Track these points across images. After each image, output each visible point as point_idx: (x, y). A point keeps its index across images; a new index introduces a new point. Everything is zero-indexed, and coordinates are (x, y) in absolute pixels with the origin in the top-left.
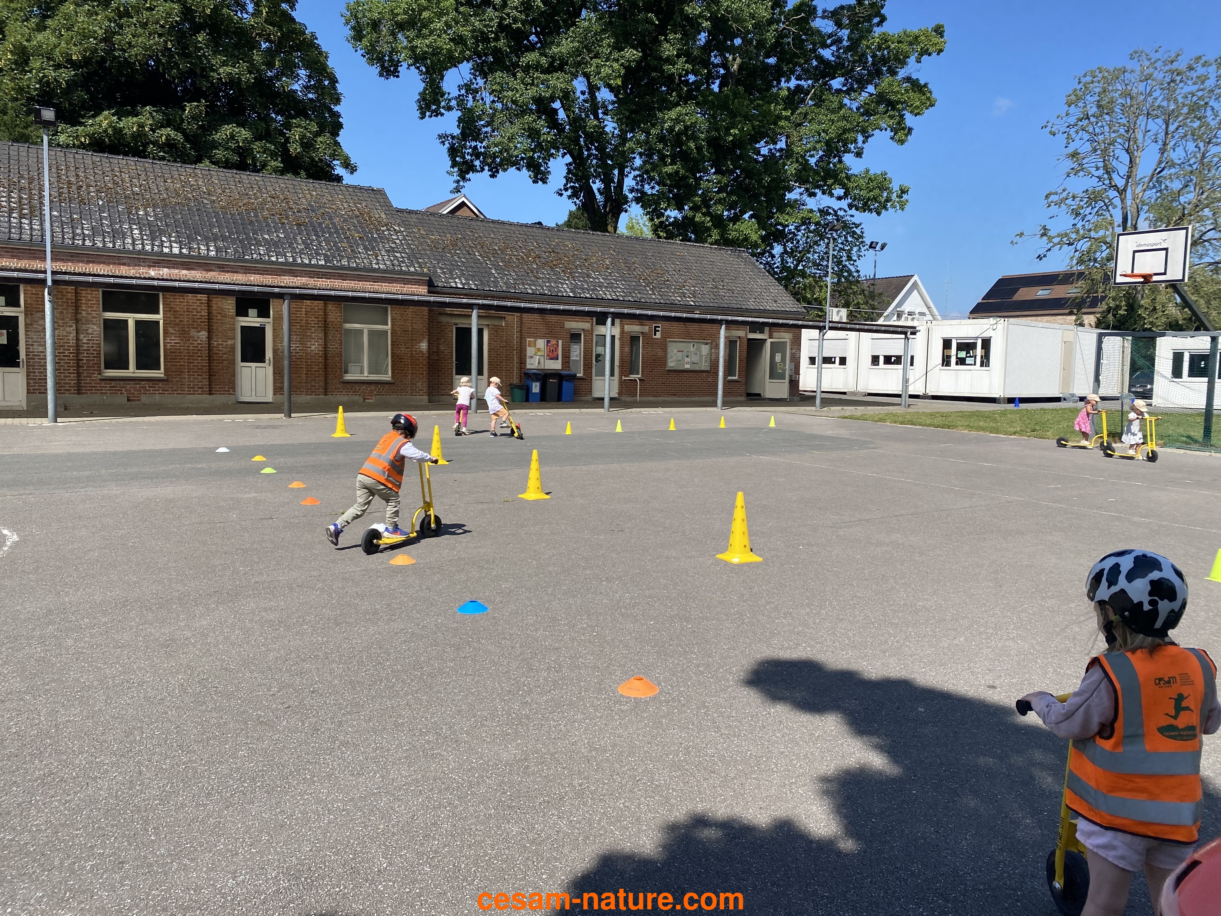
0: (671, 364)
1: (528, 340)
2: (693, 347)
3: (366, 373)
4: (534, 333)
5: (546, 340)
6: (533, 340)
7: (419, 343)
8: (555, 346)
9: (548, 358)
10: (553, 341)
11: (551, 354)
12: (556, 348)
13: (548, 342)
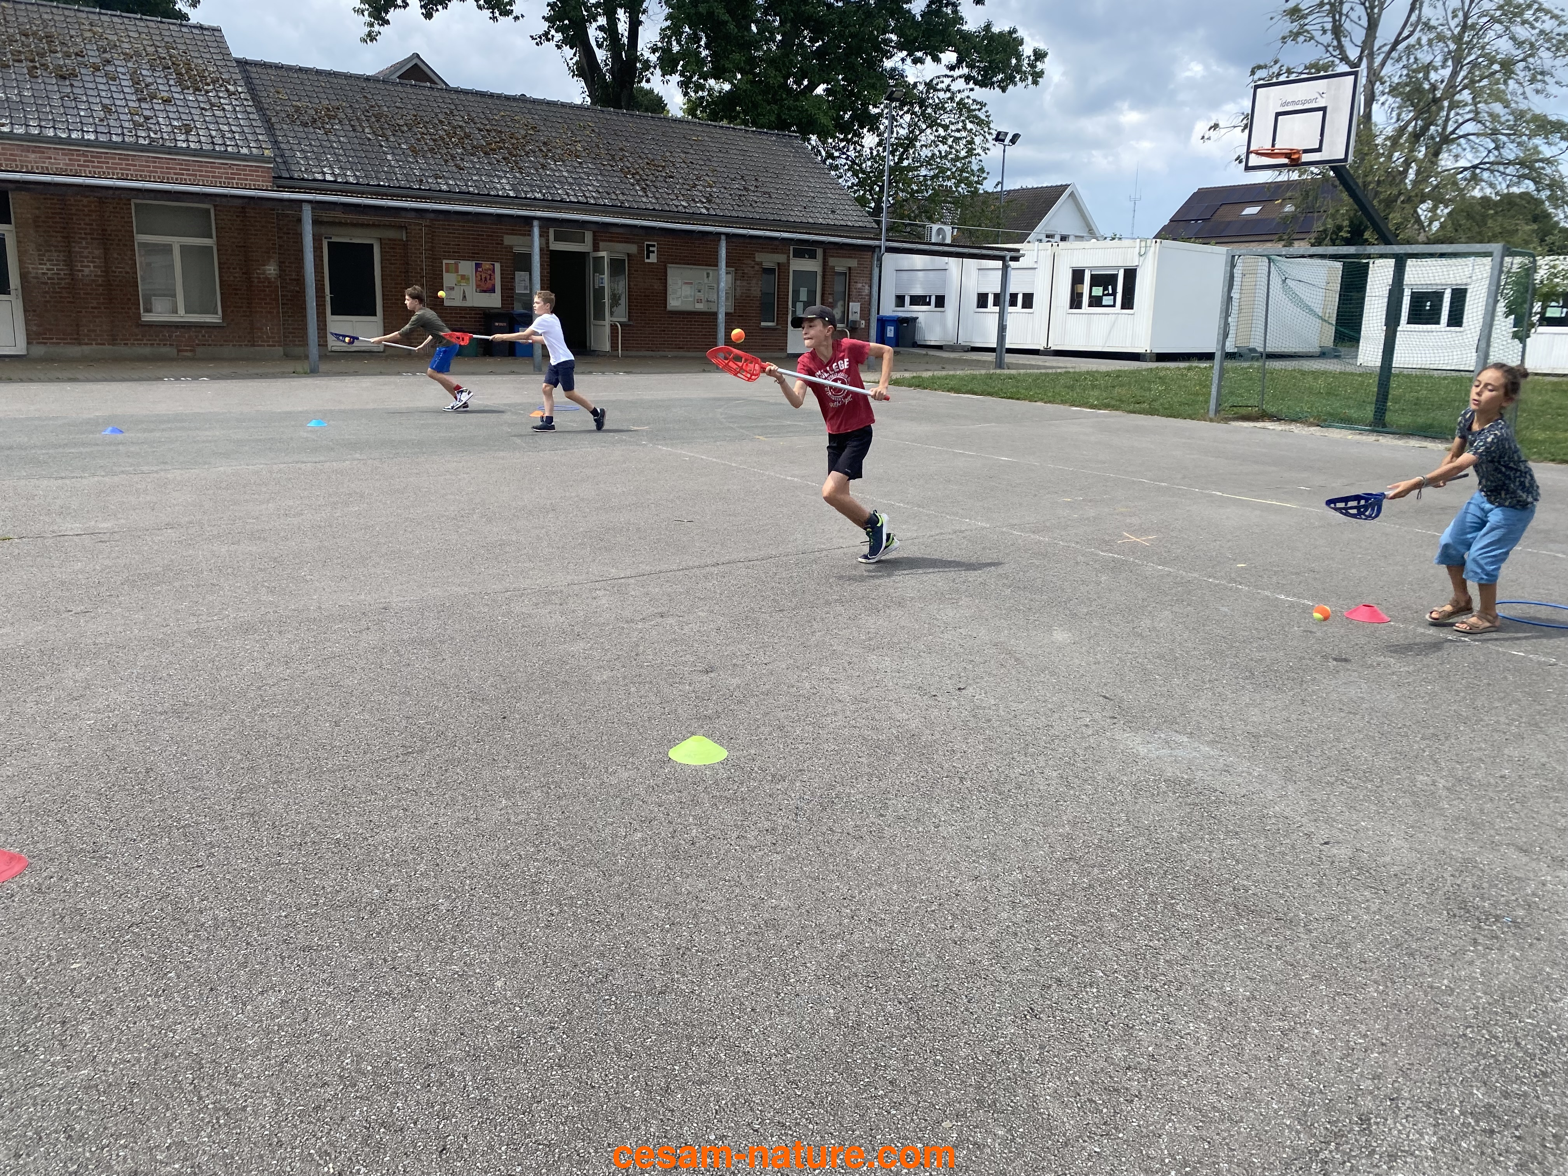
0: (675, 302)
1: (445, 262)
2: (708, 277)
3: (181, 311)
4: (454, 252)
5: (474, 263)
6: (453, 262)
7: (263, 265)
8: (489, 272)
9: (478, 290)
10: (486, 265)
11: (482, 284)
12: (490, 275)
13: (478, 266)
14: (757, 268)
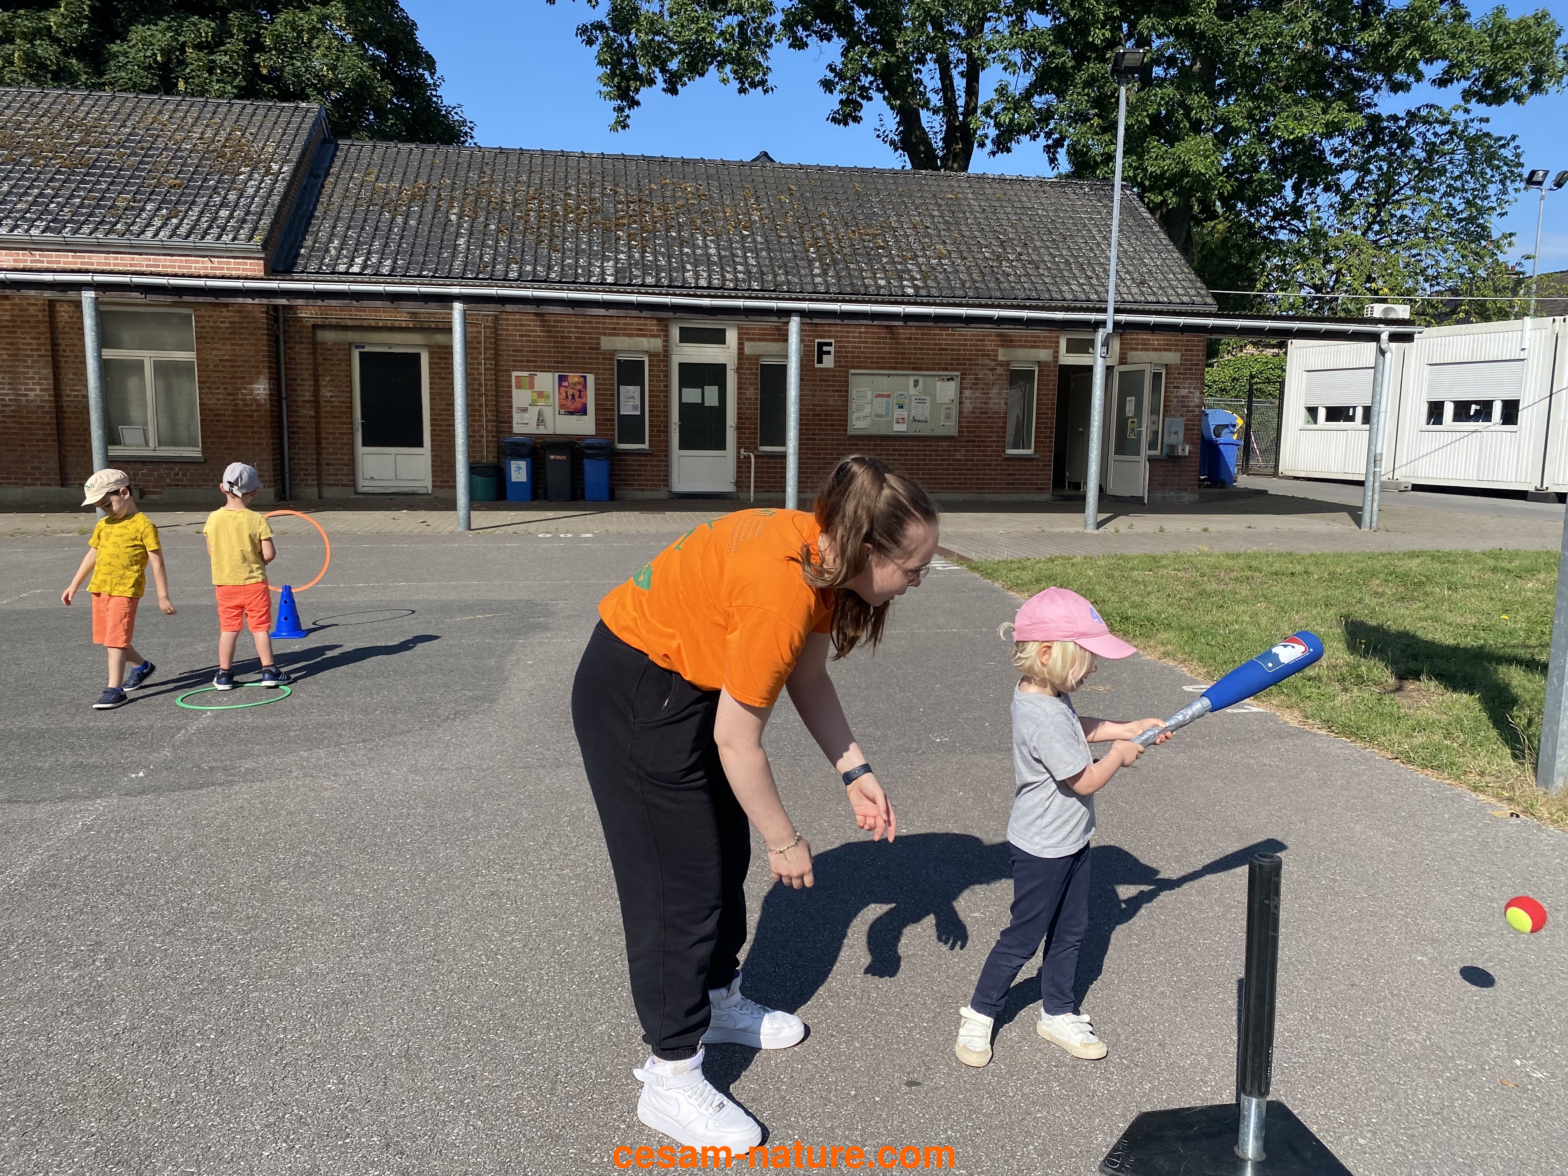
0: (860, 423)
1: (515, 374)
2: (915, 386)
3: (152, 443)
4: (528, 361)
5: (557, 374)
6: (526, 374)
7: (251, 384)
8: (579, 387)
9: (562, 411)
10: (574, 377)
11: (568, 403)
12: (580, 391)
13: (562, 379)
14: (999, 370)
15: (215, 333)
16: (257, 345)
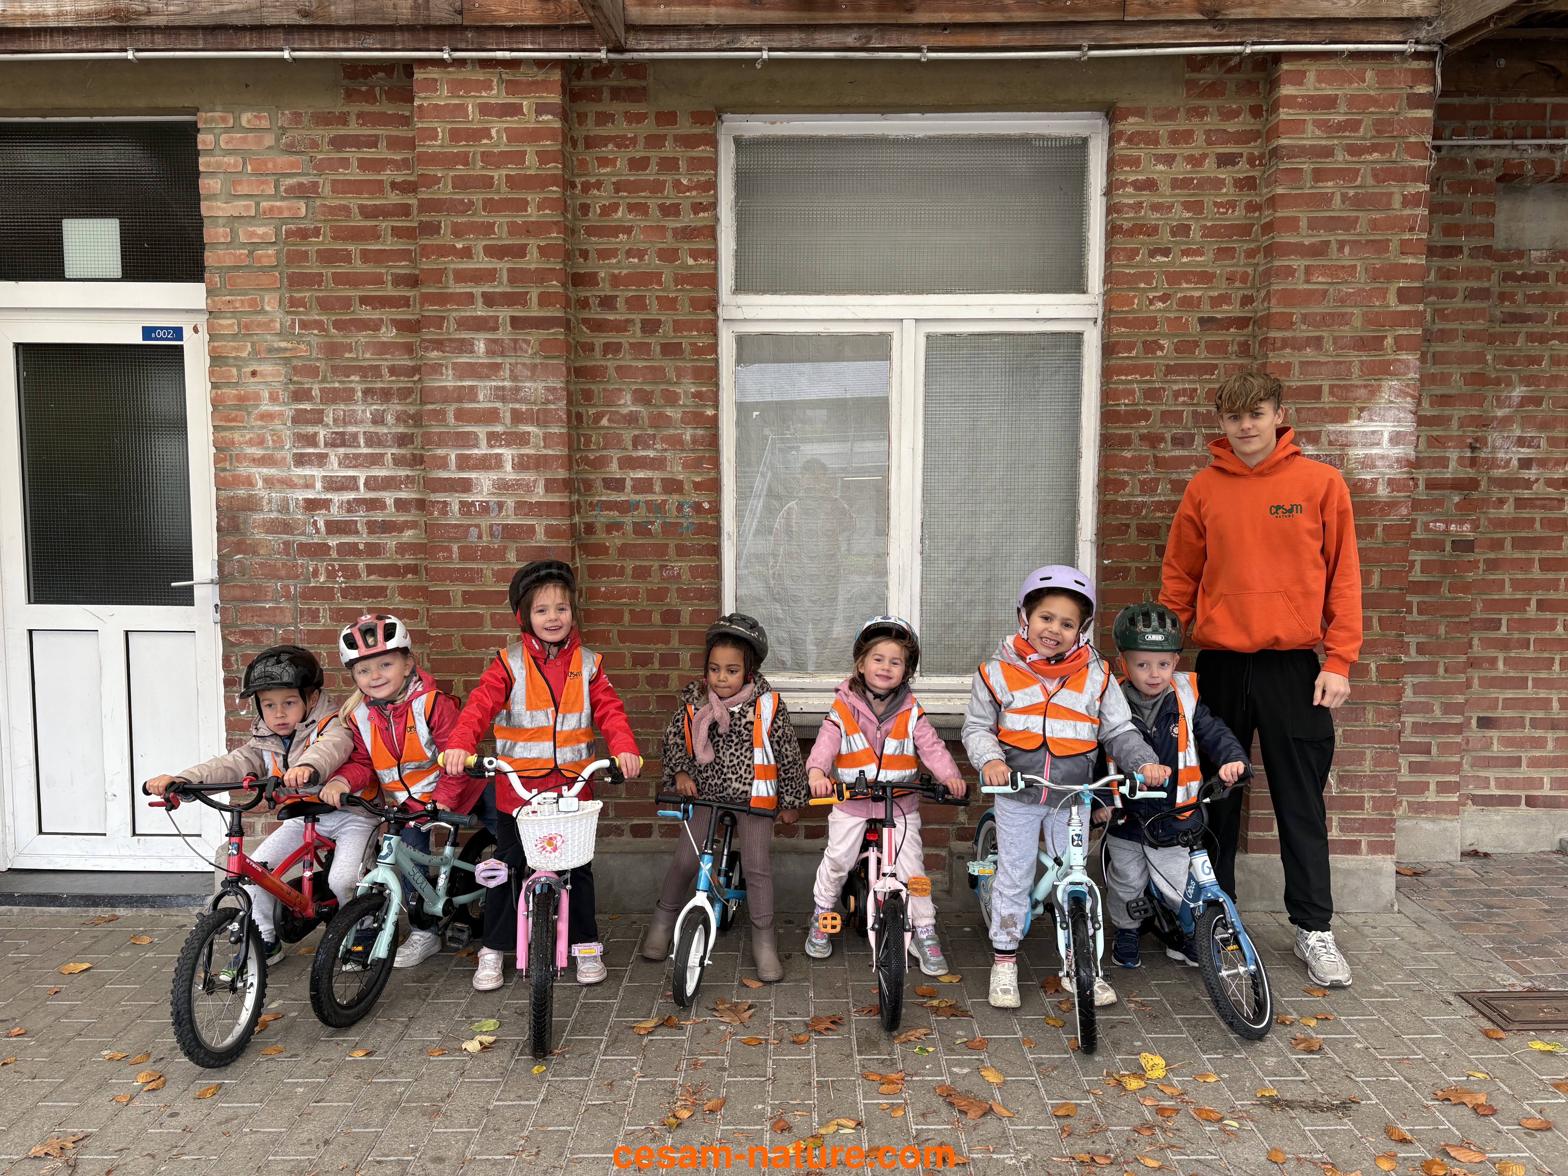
7: (1342, 416)
15: (1195, 207)
16: (1381, 246)
